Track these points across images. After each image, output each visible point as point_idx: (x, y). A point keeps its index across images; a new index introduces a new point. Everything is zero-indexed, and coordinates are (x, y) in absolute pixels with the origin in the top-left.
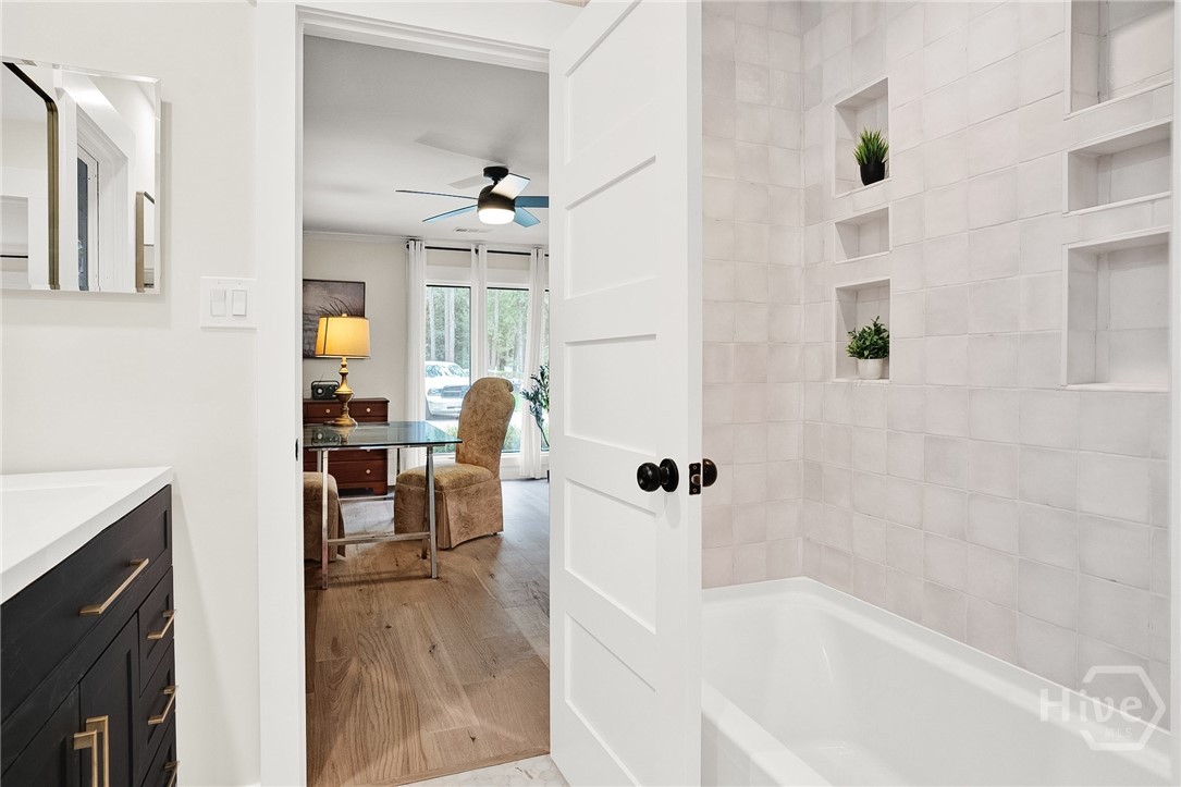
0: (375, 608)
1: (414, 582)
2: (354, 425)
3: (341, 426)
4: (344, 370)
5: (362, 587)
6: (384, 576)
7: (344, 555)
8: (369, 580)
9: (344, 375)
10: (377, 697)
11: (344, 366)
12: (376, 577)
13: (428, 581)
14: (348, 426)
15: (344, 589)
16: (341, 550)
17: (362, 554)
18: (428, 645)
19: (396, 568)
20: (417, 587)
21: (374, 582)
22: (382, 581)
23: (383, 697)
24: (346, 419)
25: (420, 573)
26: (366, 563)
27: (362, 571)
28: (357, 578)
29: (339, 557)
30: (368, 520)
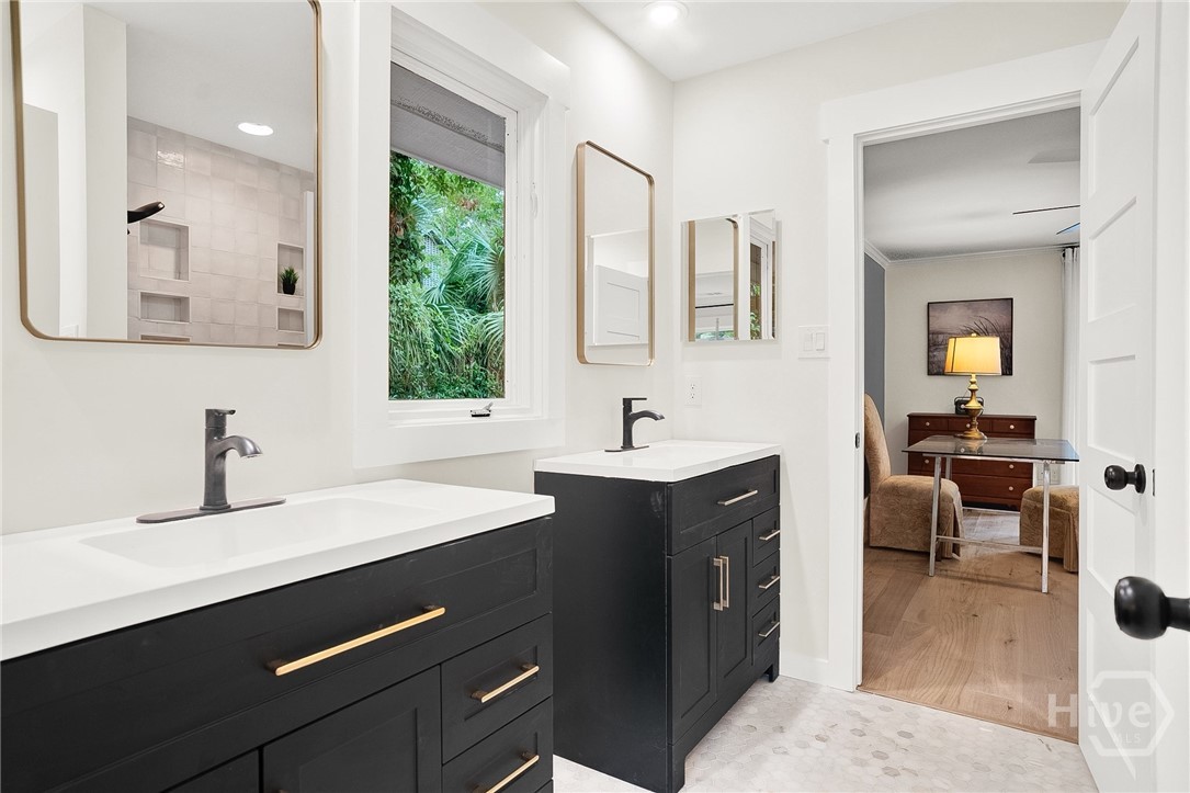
0: (970, 600)
1: (1020, 591)
2: (982, 439)
3: (970, 438)
4: (973, 387)
5: (966, 582)
6: (991, 579)
7: (958, 555)
8: (977, 579)
9: (973, 391)
10: (939, 656)
11: (972, 383)
12: (984, 578)
13: (1037, 593)
14: (976, 439)
15: (948, 580)
16: (956, 549)
17: (979, 559)
18: (1006, 638)
19: (1007, 576)
20: (1020, 595)
21: (979, 581)
22: (987, 582)
23: (944, 656)
24: (975, 433)
25: (1032, 586)
26: (979, 566)
27: (971, 571)
28: (965, 575)
29: (954, 555)
30: (1000, 533)
